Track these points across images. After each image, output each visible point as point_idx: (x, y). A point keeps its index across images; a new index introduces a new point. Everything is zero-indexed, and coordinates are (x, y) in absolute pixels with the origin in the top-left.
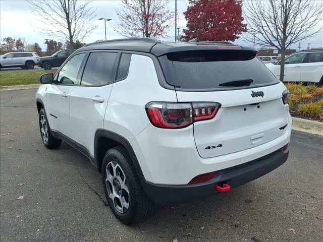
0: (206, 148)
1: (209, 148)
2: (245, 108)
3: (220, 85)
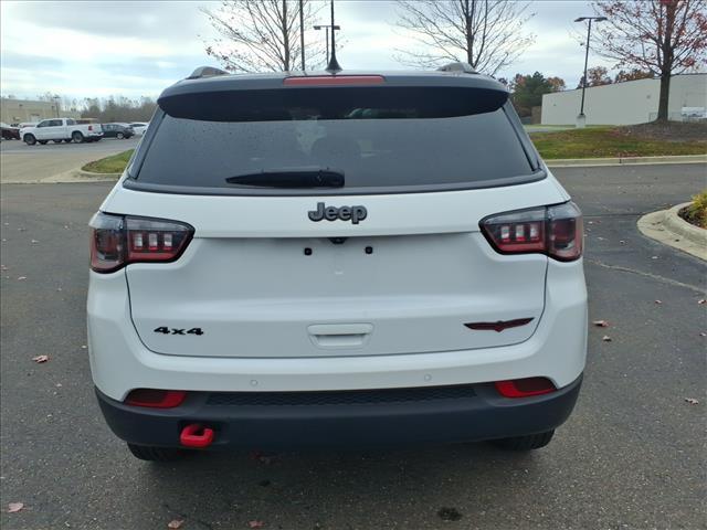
0: (157, 330)
1: (165, 331)
2: (308, 246)
3: (229, 180)
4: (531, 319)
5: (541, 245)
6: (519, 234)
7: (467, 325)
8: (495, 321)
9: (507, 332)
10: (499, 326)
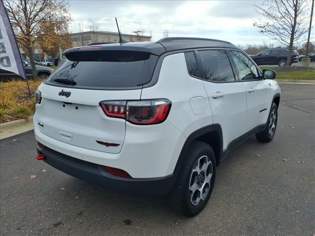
4: (118, 145)
5: (123, 116)
6: (116, 110)
7: (97, 141)
8: (105, 142)
9: (110, 147)
10: (107, 145)
